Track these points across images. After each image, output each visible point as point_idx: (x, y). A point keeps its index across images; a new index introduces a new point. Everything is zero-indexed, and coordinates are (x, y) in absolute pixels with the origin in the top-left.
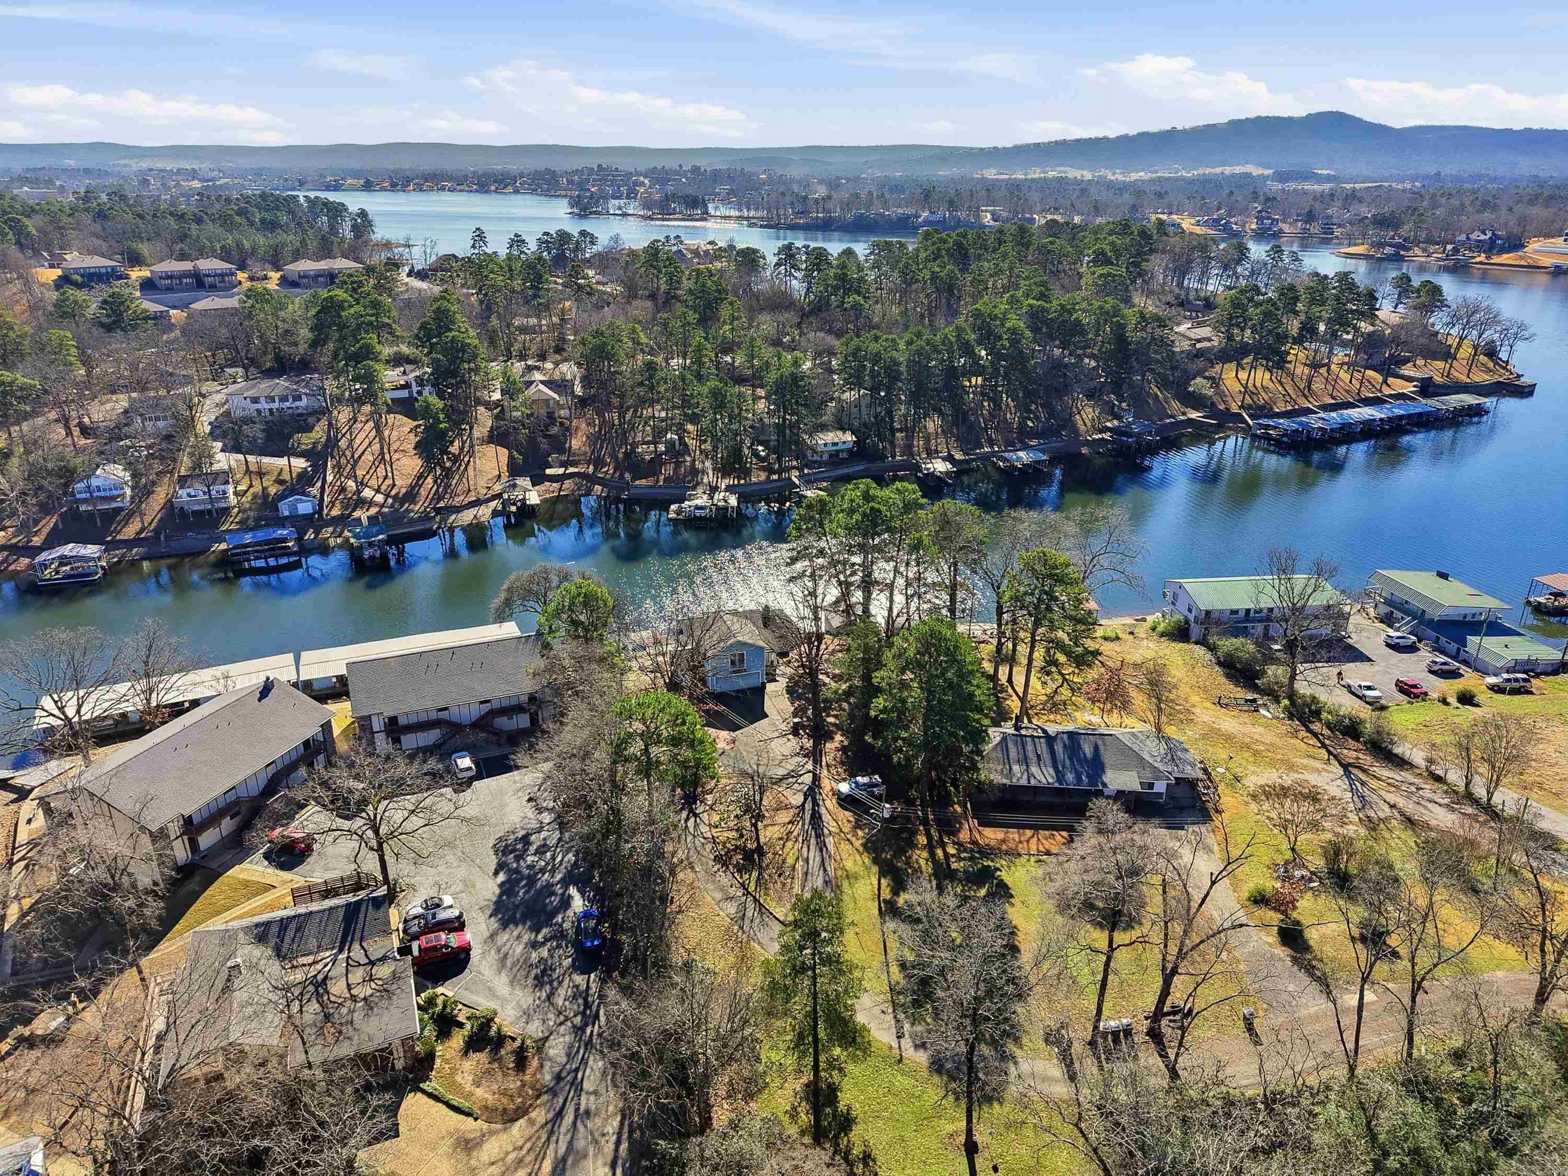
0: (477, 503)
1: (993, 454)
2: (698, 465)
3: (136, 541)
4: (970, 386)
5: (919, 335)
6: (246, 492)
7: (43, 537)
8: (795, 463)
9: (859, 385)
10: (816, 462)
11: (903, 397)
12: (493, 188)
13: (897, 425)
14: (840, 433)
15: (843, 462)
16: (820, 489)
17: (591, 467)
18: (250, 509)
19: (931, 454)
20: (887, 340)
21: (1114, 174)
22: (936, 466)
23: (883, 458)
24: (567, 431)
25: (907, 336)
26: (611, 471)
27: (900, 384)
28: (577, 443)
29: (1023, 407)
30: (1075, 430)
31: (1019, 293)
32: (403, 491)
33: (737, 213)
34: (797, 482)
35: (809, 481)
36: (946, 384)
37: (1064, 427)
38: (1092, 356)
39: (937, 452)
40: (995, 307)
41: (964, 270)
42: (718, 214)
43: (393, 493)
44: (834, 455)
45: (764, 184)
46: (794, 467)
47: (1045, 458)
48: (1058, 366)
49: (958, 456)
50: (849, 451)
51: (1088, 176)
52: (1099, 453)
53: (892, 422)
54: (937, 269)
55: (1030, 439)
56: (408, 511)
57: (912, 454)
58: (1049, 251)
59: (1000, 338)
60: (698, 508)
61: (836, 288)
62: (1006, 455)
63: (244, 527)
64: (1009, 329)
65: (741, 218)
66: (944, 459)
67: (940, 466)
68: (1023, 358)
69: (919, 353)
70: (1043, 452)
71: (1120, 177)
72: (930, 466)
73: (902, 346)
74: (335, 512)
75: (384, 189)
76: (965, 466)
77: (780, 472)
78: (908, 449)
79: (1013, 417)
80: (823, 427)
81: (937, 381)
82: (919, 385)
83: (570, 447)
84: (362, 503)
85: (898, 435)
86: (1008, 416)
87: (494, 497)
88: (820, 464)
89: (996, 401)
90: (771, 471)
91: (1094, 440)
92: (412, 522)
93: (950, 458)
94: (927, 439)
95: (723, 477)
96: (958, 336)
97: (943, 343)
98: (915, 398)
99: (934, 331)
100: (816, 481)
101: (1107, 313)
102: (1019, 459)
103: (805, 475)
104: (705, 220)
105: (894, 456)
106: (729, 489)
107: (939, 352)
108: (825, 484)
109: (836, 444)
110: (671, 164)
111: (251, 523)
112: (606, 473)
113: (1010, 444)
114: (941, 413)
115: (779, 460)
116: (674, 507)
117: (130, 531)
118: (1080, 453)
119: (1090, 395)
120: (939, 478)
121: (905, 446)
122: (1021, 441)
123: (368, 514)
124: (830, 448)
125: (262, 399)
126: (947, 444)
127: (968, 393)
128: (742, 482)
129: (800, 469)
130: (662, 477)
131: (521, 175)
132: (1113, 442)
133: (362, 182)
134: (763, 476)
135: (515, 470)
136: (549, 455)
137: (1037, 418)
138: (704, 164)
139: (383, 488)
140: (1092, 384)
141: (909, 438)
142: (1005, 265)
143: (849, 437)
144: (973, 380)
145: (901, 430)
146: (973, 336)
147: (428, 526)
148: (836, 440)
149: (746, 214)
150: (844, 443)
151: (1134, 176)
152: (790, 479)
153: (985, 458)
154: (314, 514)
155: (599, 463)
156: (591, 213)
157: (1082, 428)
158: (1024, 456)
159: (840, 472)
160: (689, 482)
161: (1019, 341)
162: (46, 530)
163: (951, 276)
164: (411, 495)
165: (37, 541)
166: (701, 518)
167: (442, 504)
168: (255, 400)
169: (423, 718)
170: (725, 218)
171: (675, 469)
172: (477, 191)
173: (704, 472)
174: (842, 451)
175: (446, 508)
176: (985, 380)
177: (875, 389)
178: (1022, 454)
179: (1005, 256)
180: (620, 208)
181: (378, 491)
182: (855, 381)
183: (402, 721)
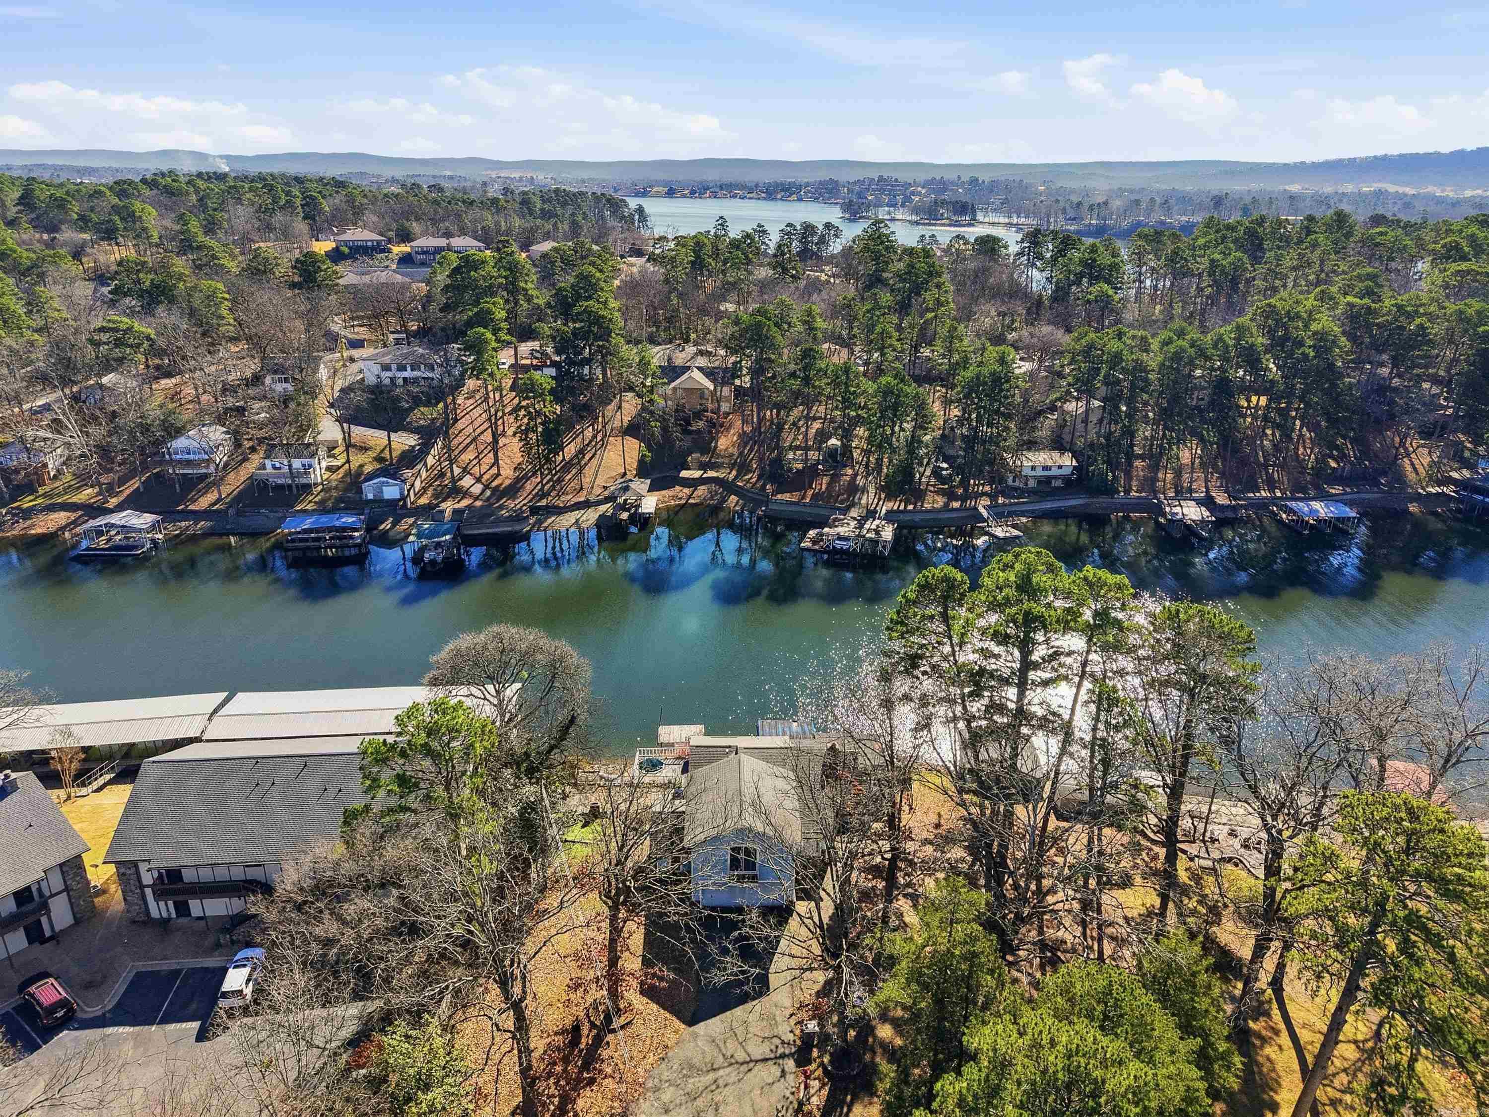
0: (586, 505)
1: (1274, 500)
2: (860, 481)
3: (206, 514)
4: (1249, 407)
5: (1181, 334)
6: (339, 468)
7: (121, 499)
8: (987, 488)
9: (1090, 393)
10: (1016, 489)
11: (1151, 414)
12: (779, 196)
13: (1138, 450)
14: (1056, 454)
15: (1054, 493)
16: (1014, 526)
17: (734, 473)
18: (336, 488)
19: (1182, 493)
20: (1134, 337)
21: (1443, 191)
22: (1186, 511)
23: (1111, 491)
24: (716, 427)
25: (1164, 335)
26: (754, 480)
27: (1145, 396)
28: (725, 443)
29: (1325, 442)
30: (1400, 477)
31: (1334, 289)
32: (508, 482)
33: (1007, 220)
34: (985, 514)
35: (1000, 514)
36: (1212, 402)
37: (1385, 474)
38: (1436, 380)
39: (1190, 490)
40: (1297, 302)
41: (1256, 260)
42: (987, 220)
43: (494, 484)
44: (1046, 481)
45: (1041, 195)
46: (984, 494)
47: (1354, 515)
48: (1382, 389)
49: (1221, 499)
50: (1067, 480)
51: (1410, 191)
52: (1435, 514)
53: (1132, 445)
54: (1217, 256)
55: (1331, 484)
56: (501, 507)
57: (1155, 492)
58: (1378, 245)
59: (1301, 344)
60: (840, 538)
61: (1080, 276)
62: (1293, 504)
63: (322, 509)
64: (1315, 333)
65: (1010, 225)
66: (1199, 502)
67: (1192, 512)
68: (1333, 373)
69: (1177, 357)
70: (1350, 504)
71: (1451, 194)
72: (1177, 510)
73: (1155, 345)
74: (424, 501)
75: (684, 196)
76: (1230, 514)
77: (963, 499)
78: (1150, 484)
79: (1309, 454)
80: (1032, 445)
81: (1200, 397)
82: (1175, 399)
83: (716, 447)
84: (456, 491)
85: (1138, 463)
86: (1301, 450)
87: (607, 500)
88: (1021, 492)
89: (1286, 430)
90: (951, 495)
91: (1429, 495)
92: (500, 521)
93: (1208, 502)
94: (1178, 473)
95: (889, 498)
96: (1238, 339)
97: (1215, 346)
98: (1166, 415)
99: (1204, 331)
100: (1010, 514)
101: (1468, 320)
102: (1313, 511)
103: (997, 505)
104: (973, 225)
105: (1127, 491)
106: (890, 517)
107: (1208, 358)
108: (1024, 520)
109: (1046, 468)
110: (951, 176)
111: (330, 504)
112: (748, 481)
113: (1300, 490)
114: (1202, 440)
115: (964, 483)
116: (812, 533)
117: (204, 502)
118: (1406, 511)
119: (1427, 433)
120: (1188, 527)
121: (1146, 478)
122: (1318, 487)
123: (457, 506)
124: (1040, 472)
125: (394, 367)
126: (1206, 481)
127: (1244, 416)
128: (911, 507)
129: (993, 497)
130: (810, 493)
131: (807, 185)
132: (1458, 501)
133: (666, 190)
134: (940, 501)
135: (643, 470)
136: (690, 454)
137: (1343, 457)
138: (984, 177)
139: (486, 477)
140: (1431, 417)
141: (1155, 467)
142: (1315, 256)
143: (1067, 461)
144: (1254, 399)
145: (1142, 457)
146: (1260, 340)
147: (517, 528)
148: (1049, 463)
149: (1015, 221)
150: (1060, 467)
151: (1469, 193)
152: (976, 509)
153: (1262, 505)
154: (399, 500)
155: (743, 468)
156: (860, 218)
157: (1411, 476)
158: (1321, 509)
159: (1048, 505)
160: (842, 502)
161: (1329, 350)
162: (128, 492)
163: (1237, 267)
164: (513, 490)
165: (113, 502)
166: (842, 552)
167: (544, 503)
168: (386, 368)
169: (222, 874)
170: (993, 224)
171: (829, 484)
172: (764, 199)
173: (864, 490)
174: (1056, 477)
175: (547, 507)
176: (1270, 401)
177: (1112, 402)
178: (1316, 505)
179: (1315, 245)
180: (889, 213)
181: (478, 480)
182: (1086, 389)
183: (188, 876)
